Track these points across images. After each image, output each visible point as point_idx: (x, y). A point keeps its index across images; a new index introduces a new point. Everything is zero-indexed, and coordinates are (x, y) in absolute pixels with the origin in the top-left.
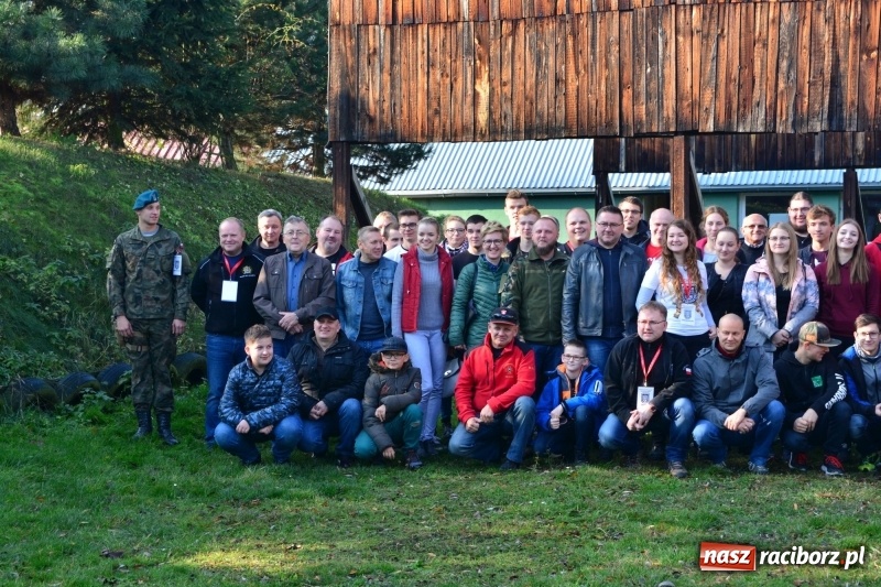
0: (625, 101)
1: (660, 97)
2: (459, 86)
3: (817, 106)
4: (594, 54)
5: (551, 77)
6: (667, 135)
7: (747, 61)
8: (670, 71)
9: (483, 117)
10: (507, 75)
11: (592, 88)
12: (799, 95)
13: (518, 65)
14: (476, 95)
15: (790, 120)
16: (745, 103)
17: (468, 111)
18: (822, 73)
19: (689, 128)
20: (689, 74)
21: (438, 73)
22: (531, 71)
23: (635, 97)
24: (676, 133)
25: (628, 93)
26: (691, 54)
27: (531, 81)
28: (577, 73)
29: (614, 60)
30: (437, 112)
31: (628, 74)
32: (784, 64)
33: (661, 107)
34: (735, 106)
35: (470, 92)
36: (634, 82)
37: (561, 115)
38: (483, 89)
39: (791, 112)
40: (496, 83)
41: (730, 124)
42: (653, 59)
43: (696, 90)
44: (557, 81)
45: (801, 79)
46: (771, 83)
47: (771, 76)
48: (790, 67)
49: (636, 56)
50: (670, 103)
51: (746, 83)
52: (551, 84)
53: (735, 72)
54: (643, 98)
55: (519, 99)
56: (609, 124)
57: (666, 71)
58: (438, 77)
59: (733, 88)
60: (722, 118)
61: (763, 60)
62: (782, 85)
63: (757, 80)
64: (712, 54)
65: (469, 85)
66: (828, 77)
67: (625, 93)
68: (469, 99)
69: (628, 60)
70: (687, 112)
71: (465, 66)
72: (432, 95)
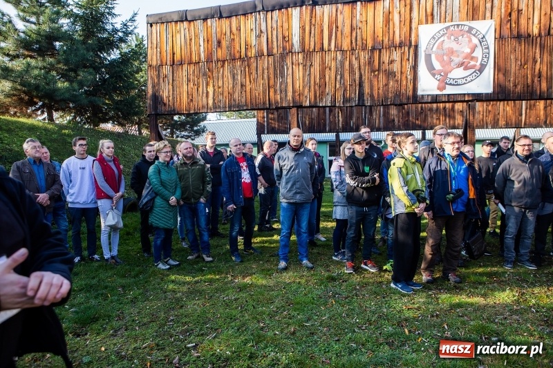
0: (271, 93)
1: (286, 91)
2: (200, 89)
3: (353, 95)
4: (257, 74)
5: (240, 84)
6: (290, 108)
7: (323, 76)
8: (290, 80)
9: (211, 102)
10: (220, 84)
11: (256, 88)
12: (345, 90)
13: (225, 79)
14: (207, 93)
15: (342, 101)
16: (323, 94)
17: (204, 99)
18: (355, 81)
19: (298, 104)
20: (298, 82)
21: (192, 84)
22: (231, 81)
23: (275, 92)
24: (293, 107)
25: (272, 91)
26: (299, 73)
27: (231, 86)
28: (250, 82)
29: (266, 76)
30: (192, 100)
31: (272, 82)
32: (339, 77)
33: (286, 96)
34: (318, 95)
35: (205, 91)
36: (275, 85)
37: (243, 100)
38: (211, 90)
39: (342, 98)
40: (216, 87)
41: (316, 102)
42: (282, 75)
43: (301, 88)
44: (242, 86)
45: (346, 84)
46: (333, 85)
47: (333, 82)
48: (341, 78)
49: (275, 74)
50: (290, 94)
51: (323, 85)
52: (240, 88)
53: (318, 80)
54: (278, 92)
55: (226, 94)
56: (264, 103)
57: (288, 80)
58: (192, 85)
59: (317, 88)
60: (313, 100)
61: (330, 75)
62: (338, 86)
63: (327, 84)
64: (308, 73)
65: (205, 89)
66: (357, 82)
67: (271, 90)
68: (205, 95)
69: (272, 76)
70: (298, 97)
71: (202, 81)
72: (189, 93)
